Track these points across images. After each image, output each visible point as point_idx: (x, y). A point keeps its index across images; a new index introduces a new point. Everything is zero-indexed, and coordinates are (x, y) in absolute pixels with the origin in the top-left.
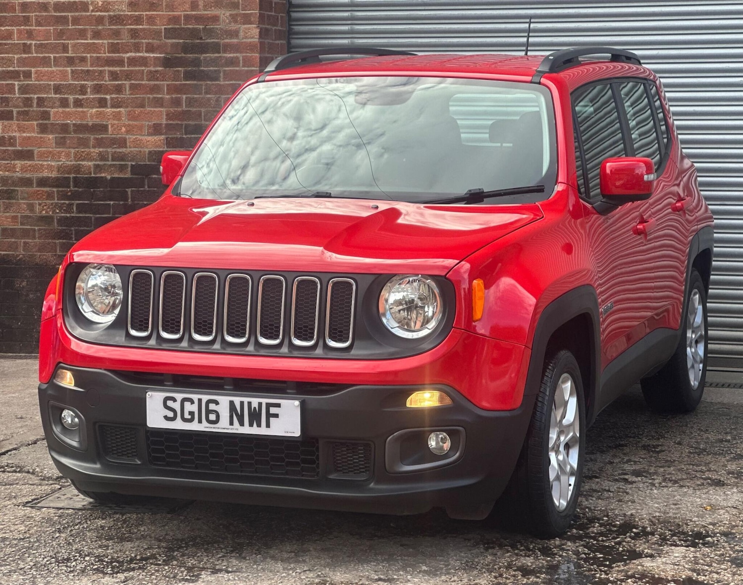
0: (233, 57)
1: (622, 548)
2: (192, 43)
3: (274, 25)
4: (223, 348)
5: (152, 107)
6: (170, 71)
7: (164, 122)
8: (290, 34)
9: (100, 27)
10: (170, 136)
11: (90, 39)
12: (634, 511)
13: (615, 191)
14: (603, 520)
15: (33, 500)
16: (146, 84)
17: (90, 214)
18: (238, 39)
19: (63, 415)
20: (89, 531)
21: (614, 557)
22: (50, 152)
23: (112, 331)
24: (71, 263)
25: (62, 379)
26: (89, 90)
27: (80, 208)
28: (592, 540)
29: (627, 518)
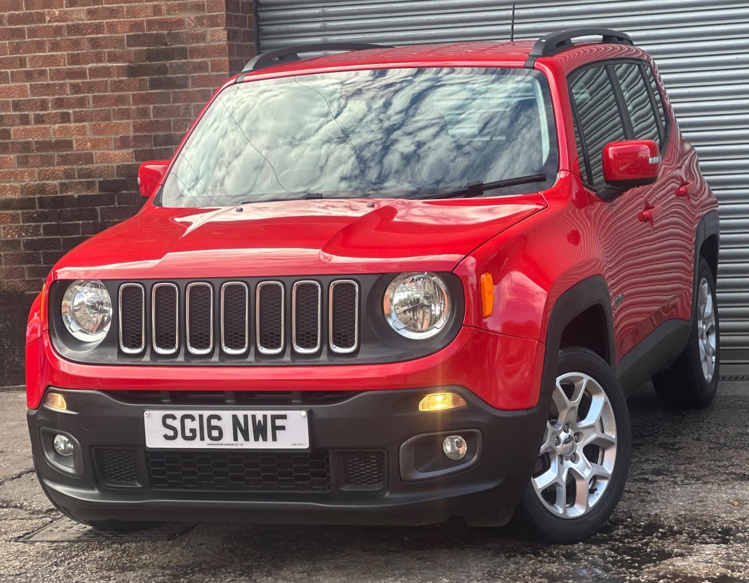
0: (201, 62)
1: (650, 548)
2: (156, 50)
3: (243, 27)
4: (221, 360)
5: (117, 120)
6: (135, 80)
7: (131, 134)
8: (258, 35)
9: (58, 38)
10: (139, 149)
11: (49, 51)
12: (658, 511)
13: (619, 176)
14: (627, 521)
15: (25, 535)
16: (110, 95)
17: (58, 235)
18: (205, 42)
19: (55, 442)
20: (88, 562)
21: (642, 558)
22: (13, 173)
23: (103, 350)
24: (55, 281)
25: (53, 403)
26: (50, 105)
27: (48, 230)
28: (617, 543)
29: (652, 518)
